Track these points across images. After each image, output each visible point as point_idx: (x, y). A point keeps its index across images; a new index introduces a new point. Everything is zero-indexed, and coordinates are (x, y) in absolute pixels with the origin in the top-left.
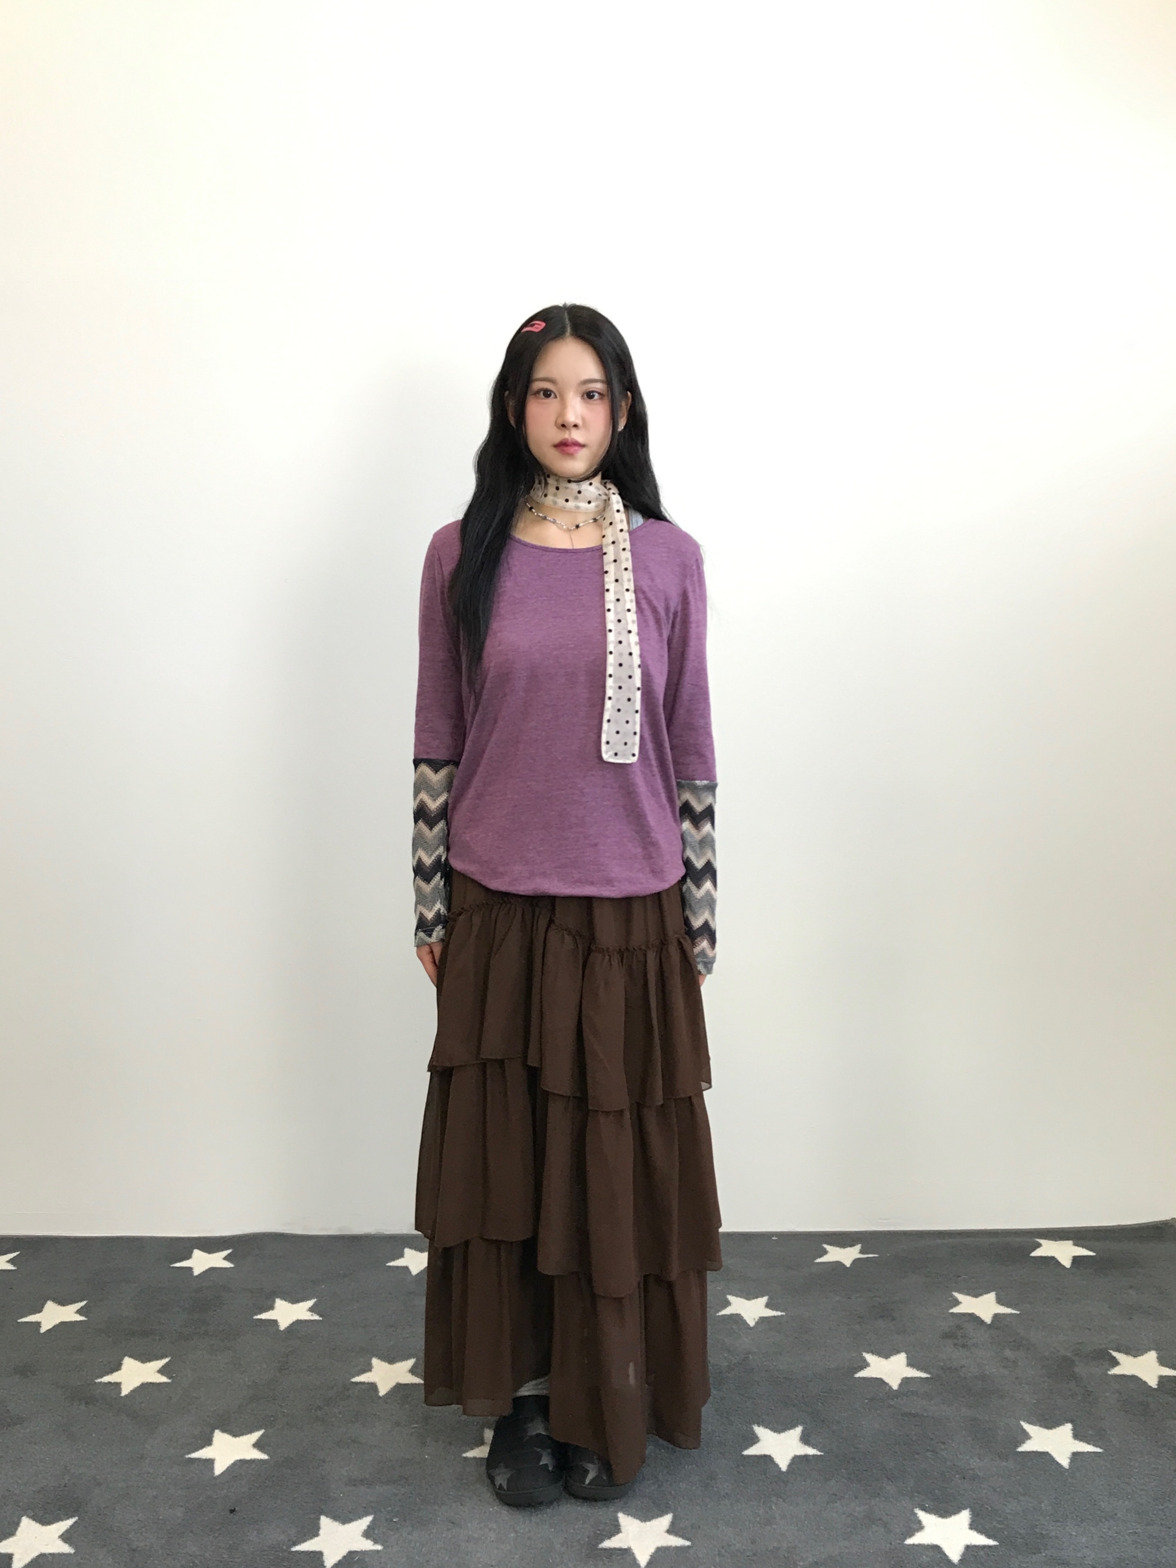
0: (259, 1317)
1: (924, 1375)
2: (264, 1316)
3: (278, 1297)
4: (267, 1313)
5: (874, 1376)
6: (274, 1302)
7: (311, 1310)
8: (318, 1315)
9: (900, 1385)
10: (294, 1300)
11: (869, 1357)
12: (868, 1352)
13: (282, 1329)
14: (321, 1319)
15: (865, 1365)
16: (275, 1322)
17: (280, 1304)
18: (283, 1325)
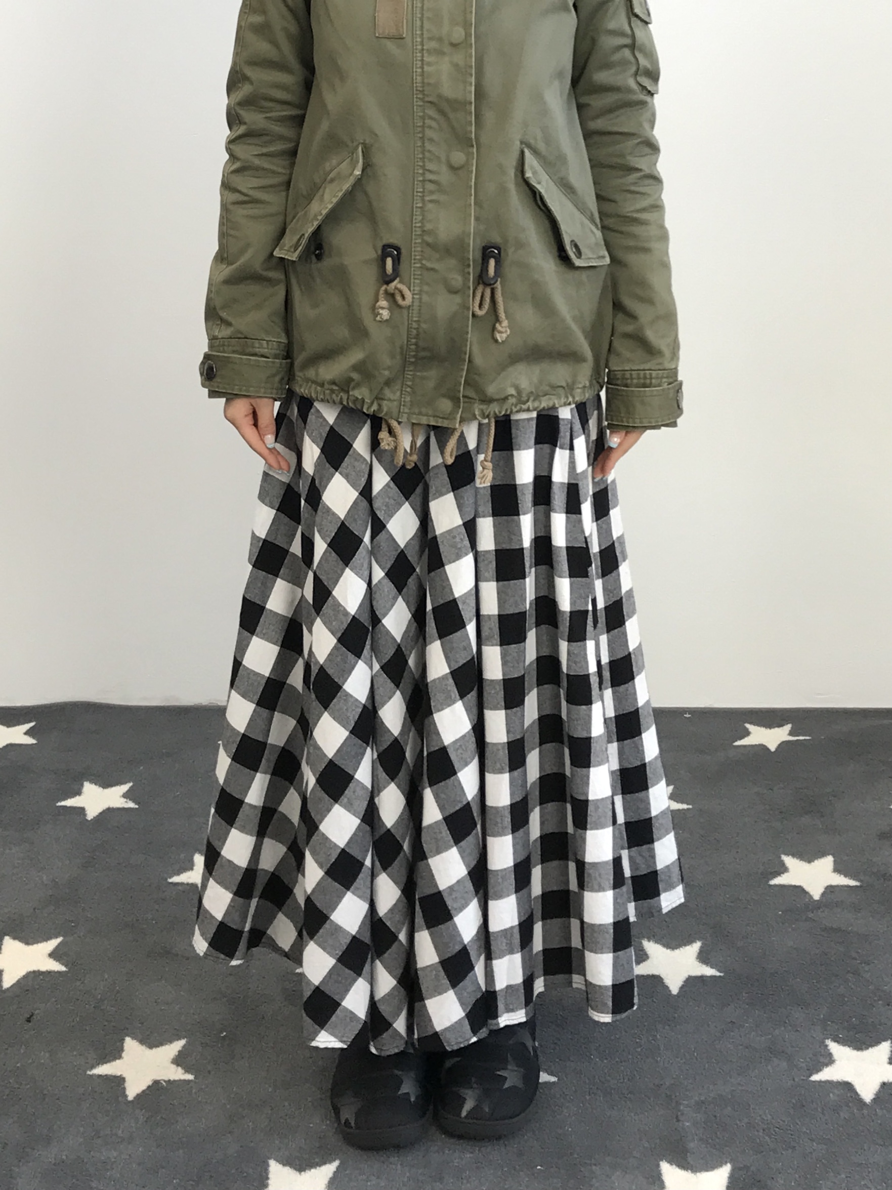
0: (63, 803)
1: (852, 883)
2: (69, 803)
3: (86, 781)
4: (73, 799)
5: (793, 884)
6: (82, 785)
7: (125, 796)
8: (133, 802)
9: (823, 895)
10: (106, 783)
11: (789, 861)
12: (787, 854)
13: (89, 819)
14: (137, 806)
15: (782, 869)
16: (81, 811)
17: (89, 788)
18: (91, 814)
